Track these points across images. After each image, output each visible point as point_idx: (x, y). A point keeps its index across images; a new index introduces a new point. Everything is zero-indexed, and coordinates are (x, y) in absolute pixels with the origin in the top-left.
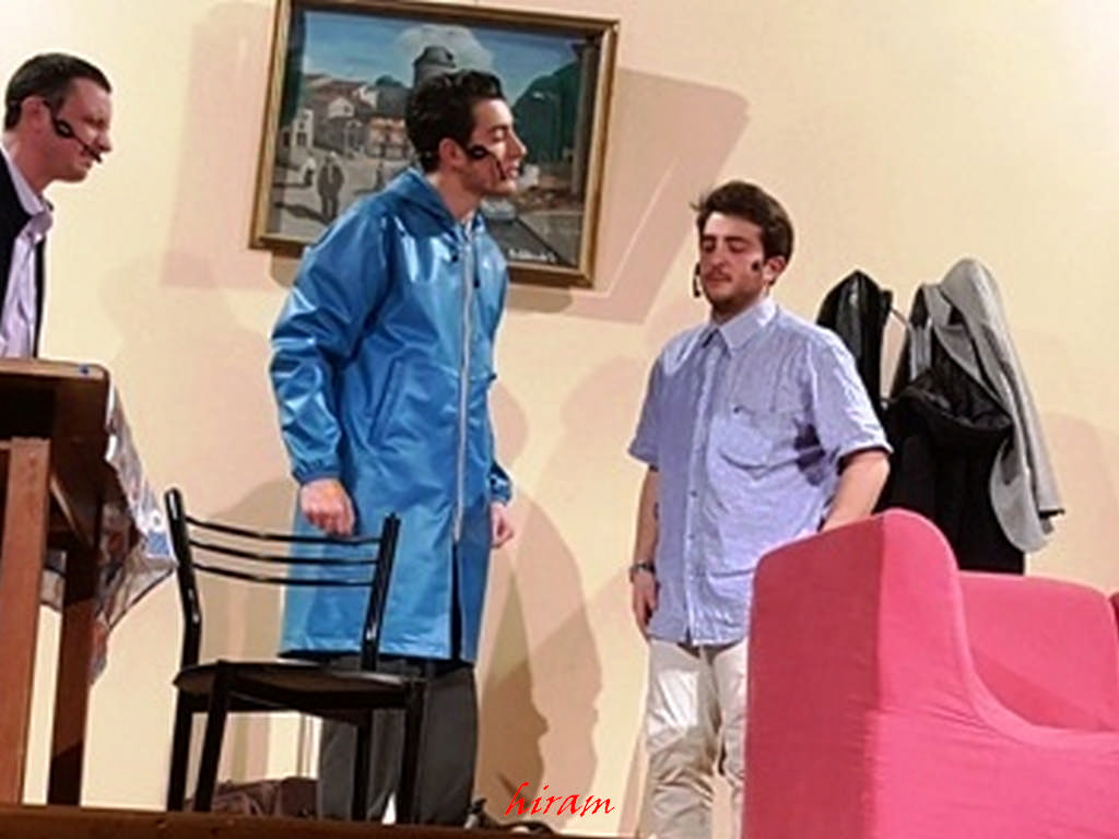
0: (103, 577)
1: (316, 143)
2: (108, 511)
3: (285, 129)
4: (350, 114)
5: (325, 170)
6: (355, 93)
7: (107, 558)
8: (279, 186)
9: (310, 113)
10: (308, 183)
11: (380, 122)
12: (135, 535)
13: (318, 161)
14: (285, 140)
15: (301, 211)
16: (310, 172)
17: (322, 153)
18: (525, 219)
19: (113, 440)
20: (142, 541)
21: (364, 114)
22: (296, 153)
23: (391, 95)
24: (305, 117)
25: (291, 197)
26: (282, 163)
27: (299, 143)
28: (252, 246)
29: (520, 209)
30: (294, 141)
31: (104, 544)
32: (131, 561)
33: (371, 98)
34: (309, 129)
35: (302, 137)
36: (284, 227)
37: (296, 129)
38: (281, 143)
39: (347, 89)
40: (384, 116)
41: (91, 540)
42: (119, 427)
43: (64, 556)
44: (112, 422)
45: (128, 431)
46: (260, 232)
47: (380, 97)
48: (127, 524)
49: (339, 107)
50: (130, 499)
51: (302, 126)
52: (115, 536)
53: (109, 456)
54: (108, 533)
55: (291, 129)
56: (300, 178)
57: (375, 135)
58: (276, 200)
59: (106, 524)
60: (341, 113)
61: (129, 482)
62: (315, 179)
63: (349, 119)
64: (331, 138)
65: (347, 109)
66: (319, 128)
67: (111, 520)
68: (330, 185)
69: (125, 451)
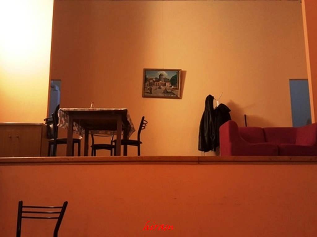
1: (149, 85)
9: (148, 82)
11: (156, 82)
13: (149, 87)
14: (145, 85)
15: (148, 93)
16: (148, 89)
18: (173, 92)
21: (154, 82)
22: (147, 86)
23: (157, 80)
25: (145, 91)
26: (145, 88)
28: (142, 97)
29: (172, 91)
33: (154, 80)
34: (148, 84)
36: (146, 94)
39: (152, 79)
46: (143, 95)
47: (156, 80)
49: (151, 81)
56: (147, 89)
57: (155, 84)
62: (149, 89)
64: (151, 84)
66: (149, 84)
68: (151, 89)
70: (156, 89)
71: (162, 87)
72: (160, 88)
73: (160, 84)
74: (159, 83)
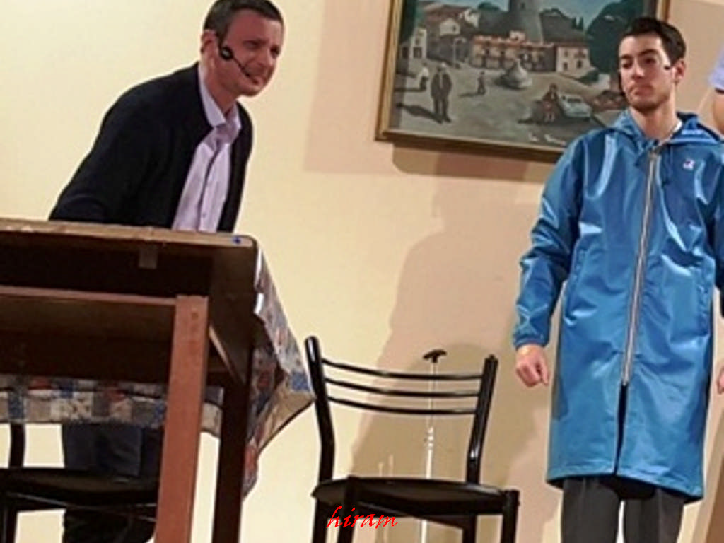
0: (254, 408)
1: (429, 56)
2: (258, 355)
3: (404, 45)
4: (457, 32)
5: (437, 77)
6: (461, 16)
7: (258, 393)
8: (400, 90)
9: (424, 31)
10: (423, 88)
11: (481, 38)
12: (279, 374)
13: (430, 71)
14: (403, 53)
15: (416, 111)
16: (424, 79)
17: (434, 64)
18: (599, 117)
19: (261, 297)
20: (287, 378)
21: (468, 32)
22: (412, 63)
23: (490, 17)
24: (421, 35)
25: (409, 99)
26: (402, 71)
27: (415, 55)
28: (377, 139)
29: (595, 109)
30: (411, 55)
31: (254, 382)
32: (277, 396)
33: (474, 20)
34: (423, 45)
35: (418, 51)
36: (403, 123)
37: (413, 44)
38: (401, 55)
39: (454, 12)
40: (485, 34)
41: (243, 378)
42: (266, 286)
43: (222, 391)
44: (260, 281)
45: (274, 289)
46: (384, 127)
47: (481, 20)
48: (274, 365)
49: (448, 26)
50: (276, 345)
51: (417, 42)
52: (263, 375)
53: (258, 310)
54: (258, 372)
55: (410, 44)
56: (417, 84)
57: (477, 49)
58: (398, 101)
59: (256, 365)
60: (450, 32)
61: (274, 331)
62: (428, 84)
63: (457, 36)
64: (441, 51)
65: (454, 29)
66: (432, 44)
67: (261, 362)
68: (441, 89)
69: (271, 305)
70: (481, 90)
71: (522, 73)
72: (508, 82)
73: (510, 53)
74: (503, 47)
